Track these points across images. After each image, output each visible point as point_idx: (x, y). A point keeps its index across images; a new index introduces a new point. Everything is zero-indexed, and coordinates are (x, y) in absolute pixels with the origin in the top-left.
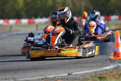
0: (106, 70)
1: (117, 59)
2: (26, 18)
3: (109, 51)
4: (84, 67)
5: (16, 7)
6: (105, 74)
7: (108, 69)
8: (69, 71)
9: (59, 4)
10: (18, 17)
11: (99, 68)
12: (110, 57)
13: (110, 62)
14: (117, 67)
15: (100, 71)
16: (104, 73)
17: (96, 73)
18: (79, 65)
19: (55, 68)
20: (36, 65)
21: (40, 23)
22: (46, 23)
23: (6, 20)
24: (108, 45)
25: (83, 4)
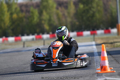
1: (104, 73)
2: (12, 36)
3: (96, 65)
5: (3, 25)
9: (45, 21)
10: (5, 34)
12: (97, 70)
13: (98, 76)
21: (27, 41)
22: (33, 39)
24: (95, 59)
25: (69, 20)
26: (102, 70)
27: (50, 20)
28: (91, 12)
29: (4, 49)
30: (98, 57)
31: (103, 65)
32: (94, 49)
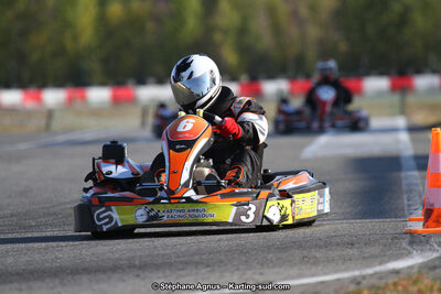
0: (397, 272)
1: (435, 233)
2: (103, 84)
3: (406, 202)
4: (316, 262)
5: (69, 44)
6: (392, 287)
7: (403, 269)
8: (261, 274)
9: (226, 32)
10: (76, 79)
11: (369, 266)
12: (409, 223)
13: (411, 243)
14: (437, 263)
15: (372, 275)
16: (387, 285)
17: (359, 283)
18: (298, 253)
19: (208, 266)
20: (138, 253)
23: (32, 91)
24: (404, 182)
25: (313, 32)
26: (430, 221)
27: (242, 31)
28: (397, 8)
29: (72, 130)
30: (416, 173)
31: (432, 205)
32: (403, 143)
